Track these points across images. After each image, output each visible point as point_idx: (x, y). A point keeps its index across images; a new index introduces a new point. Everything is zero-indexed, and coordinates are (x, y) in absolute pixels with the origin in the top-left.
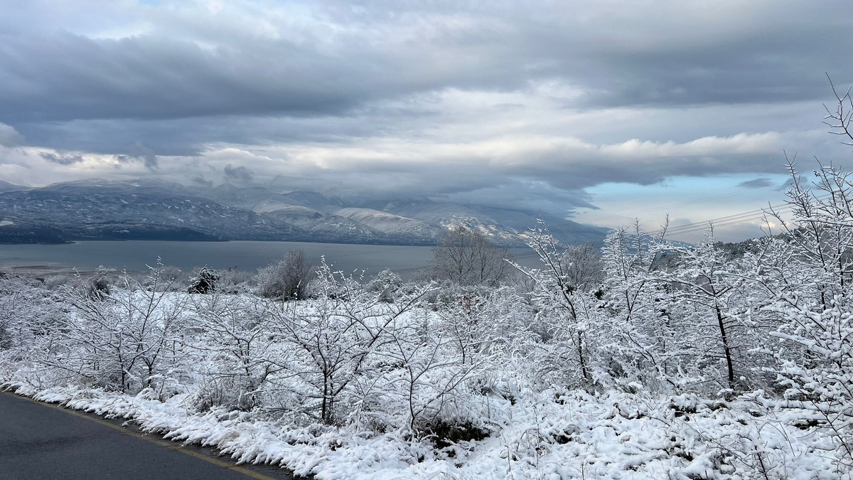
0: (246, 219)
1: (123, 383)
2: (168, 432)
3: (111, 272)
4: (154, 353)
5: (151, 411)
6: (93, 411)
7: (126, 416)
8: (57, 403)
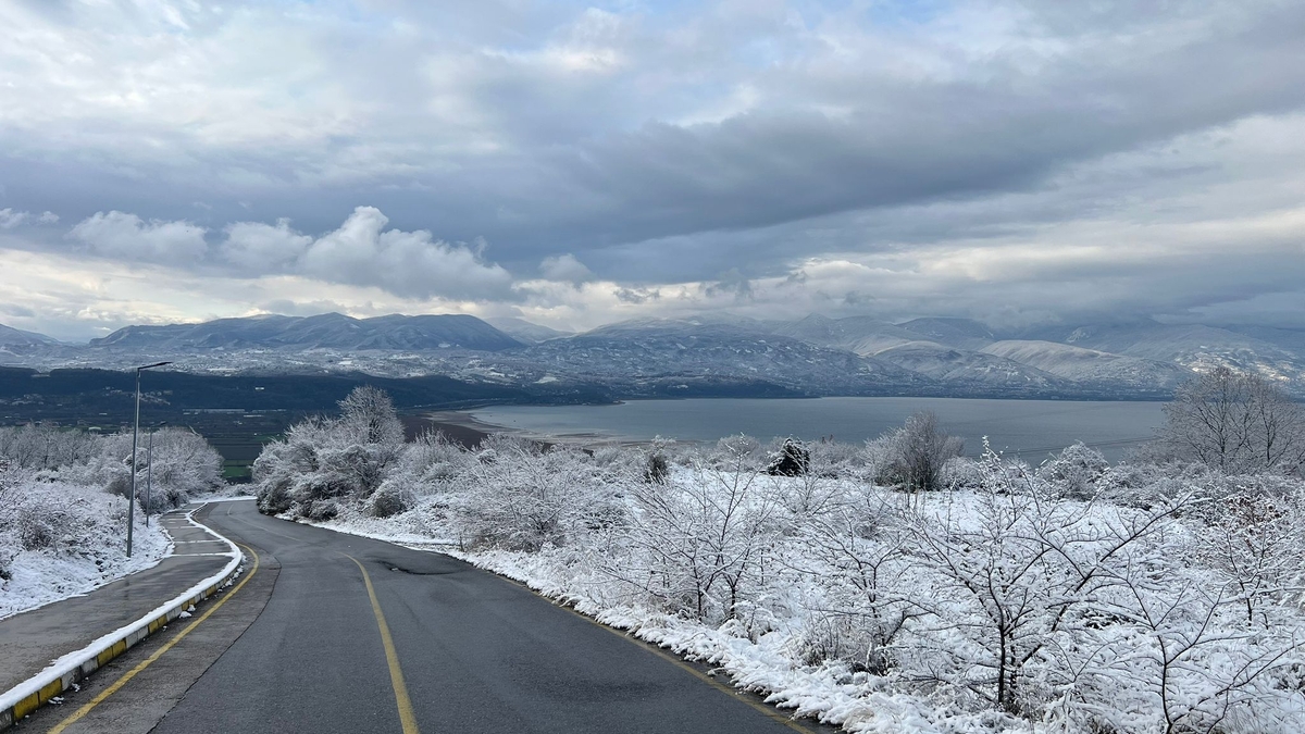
0: (844, 365)
1: (700, 609)
2: (770, 693)
3: (670, 444)
4: (738, 568)
5: (743, 657)
6: (668, 647)
7: (711, 660)
8: (624, 629)
